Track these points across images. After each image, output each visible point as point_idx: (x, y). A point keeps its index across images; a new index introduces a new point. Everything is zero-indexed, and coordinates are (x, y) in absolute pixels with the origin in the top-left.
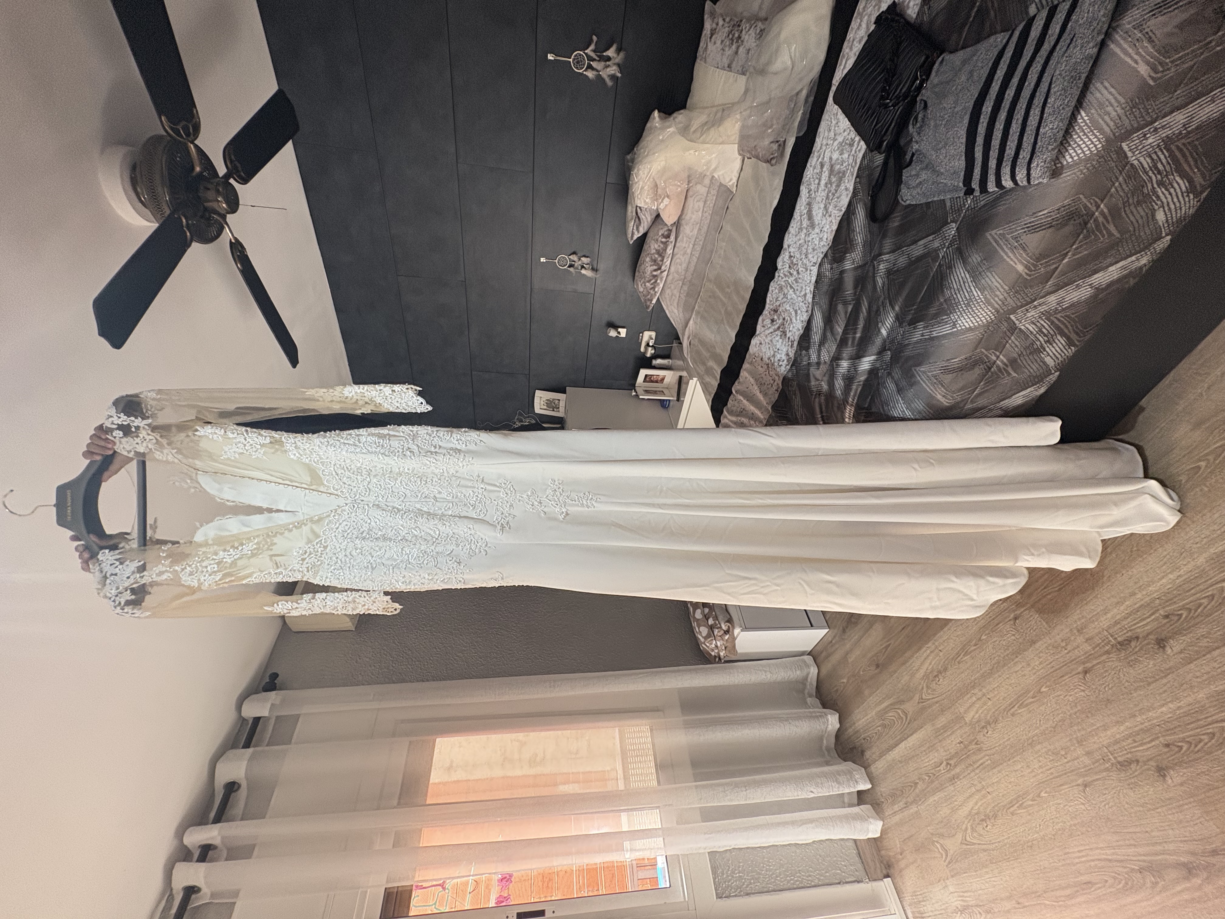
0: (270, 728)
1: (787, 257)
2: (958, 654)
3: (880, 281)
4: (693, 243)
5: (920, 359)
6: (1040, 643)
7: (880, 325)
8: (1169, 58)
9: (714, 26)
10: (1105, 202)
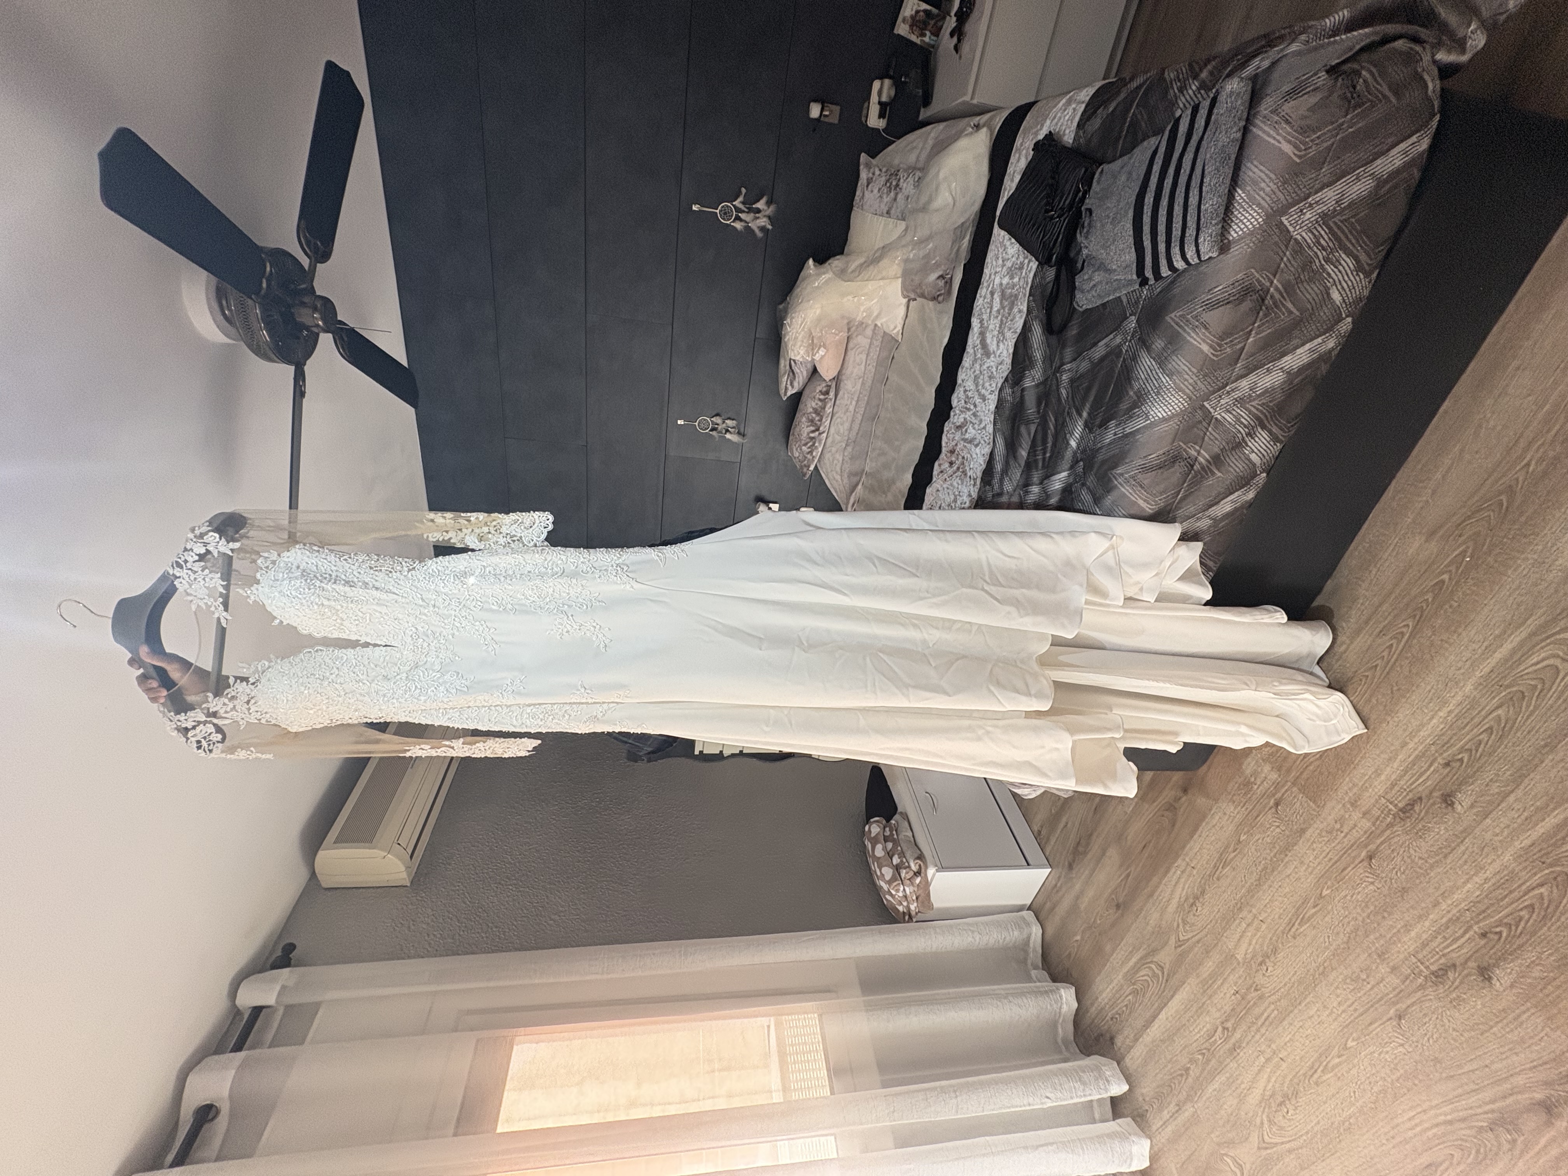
1: (962, 392)
2: (1216, 868)
3: (1064, 392)
4: (856, 399)
5: (1115, 461)
6: (1310, 831)
7: (1068, 435)
8: (1308, 137)
9: (871, 175)
10: (1277, 276)
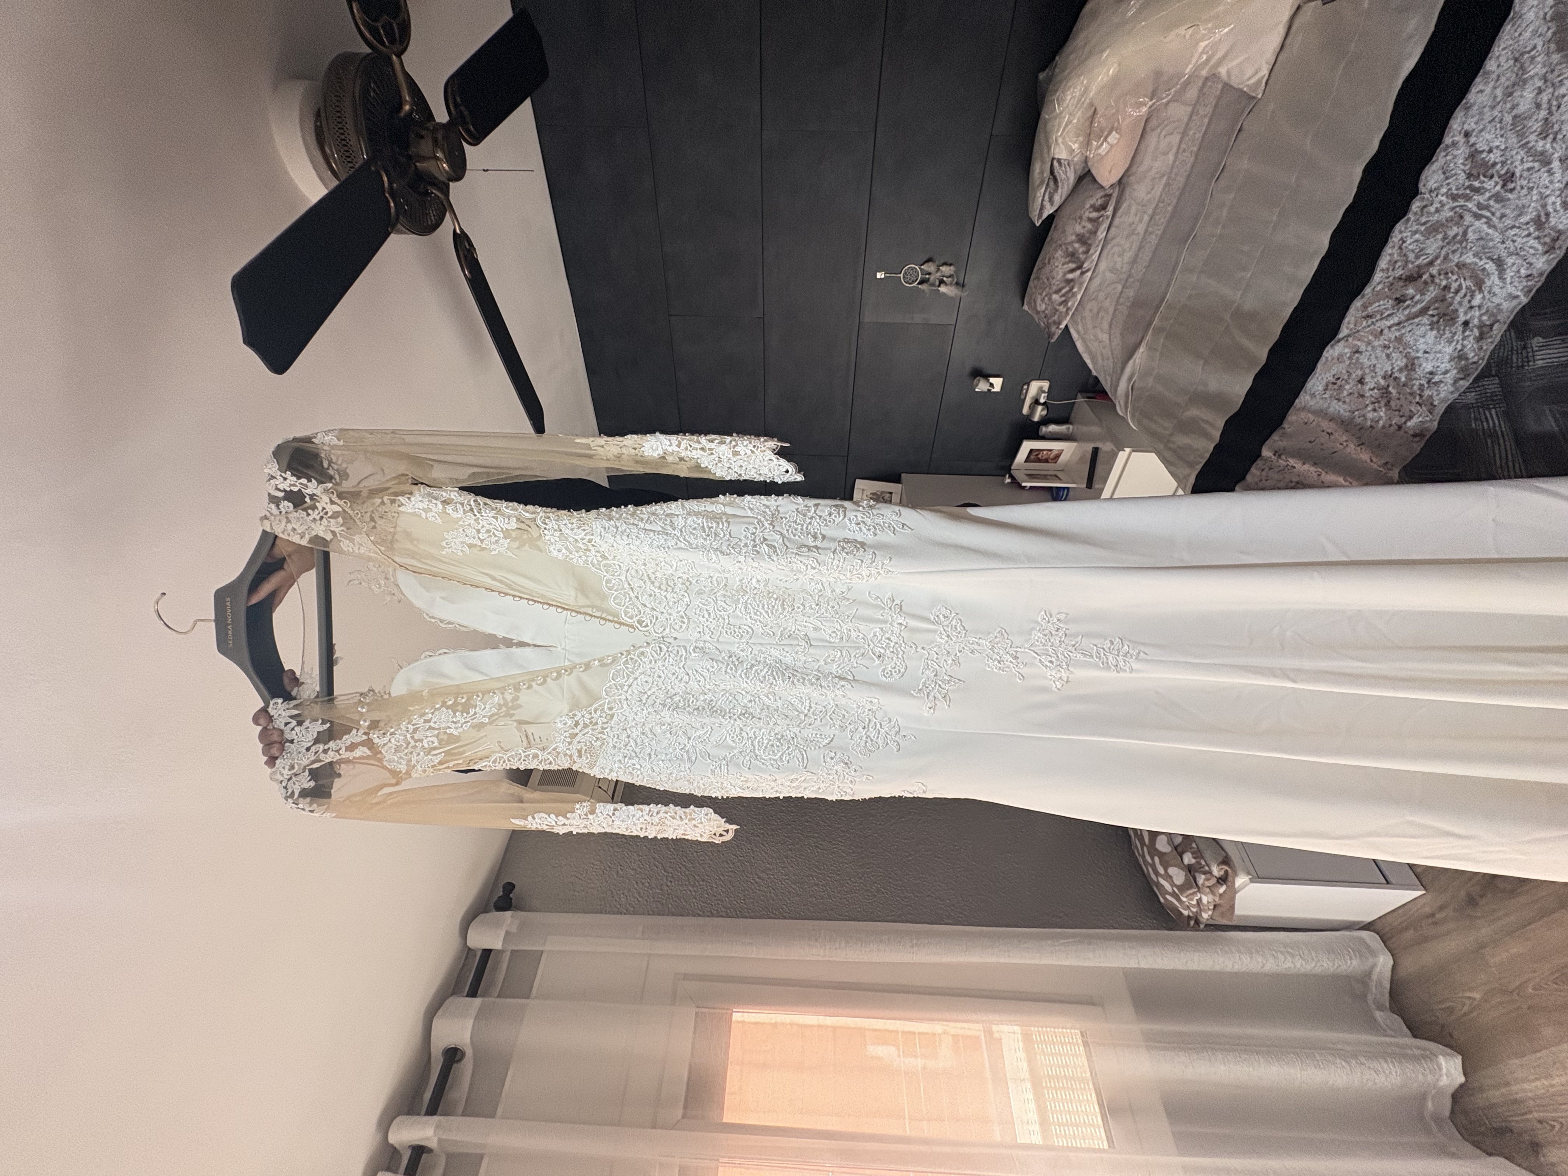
0: (505, 966)
1: (1461, 158)
4: (1150, 211)
